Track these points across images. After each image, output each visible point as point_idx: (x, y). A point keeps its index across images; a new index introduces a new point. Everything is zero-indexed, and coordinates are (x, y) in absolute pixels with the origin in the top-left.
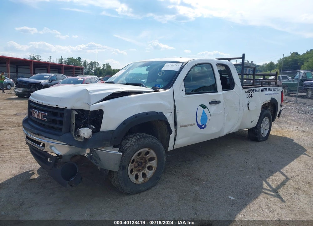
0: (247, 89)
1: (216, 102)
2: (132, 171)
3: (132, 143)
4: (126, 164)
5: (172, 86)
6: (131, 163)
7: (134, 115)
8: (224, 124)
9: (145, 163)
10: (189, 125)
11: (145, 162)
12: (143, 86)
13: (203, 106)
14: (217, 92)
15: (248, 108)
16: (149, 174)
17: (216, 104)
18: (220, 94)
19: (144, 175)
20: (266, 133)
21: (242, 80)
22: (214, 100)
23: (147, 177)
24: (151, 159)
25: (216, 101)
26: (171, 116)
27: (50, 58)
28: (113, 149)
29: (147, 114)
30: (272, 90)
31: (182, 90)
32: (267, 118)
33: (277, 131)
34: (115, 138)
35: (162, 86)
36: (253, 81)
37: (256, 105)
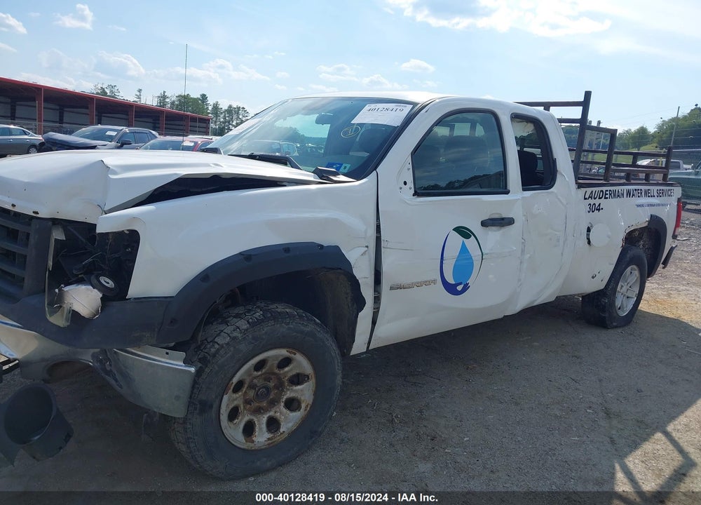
0: (589, 190)
1: (502, 222)
2: (234, 414)
3: (235, 334)
4: (214, 397)
5: (375, 169)
6: (231, 390)
7: (241, 254)
8: (519, 280)
9: (278, 388)
10: (419, 285)
11: (280, 387)
12: (294, 166)
13: (464, 232)
14: (507, 192)
15: (588, 239)
16: (290, 420)
17: (503, 226)
18: (516, 200)
19: (273, 424)
20: (630, 307)
21: (577, 164)
22: (496, 216)
23: (281, 430)
24: (298, 379)
25: (503, 219)
26: (366, 256)
27: (138, 94)
28: (167, 353)
29: (287, 248)
30: (656, 194)
31: (405, 183)
32: (634, 267)
33: (656, 301)
34: (173, 321)
35: (347, 167)
36: (607, 169)
37: (610, 233)
